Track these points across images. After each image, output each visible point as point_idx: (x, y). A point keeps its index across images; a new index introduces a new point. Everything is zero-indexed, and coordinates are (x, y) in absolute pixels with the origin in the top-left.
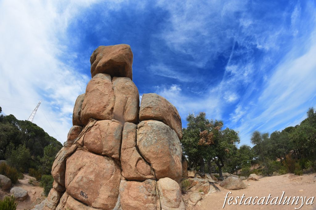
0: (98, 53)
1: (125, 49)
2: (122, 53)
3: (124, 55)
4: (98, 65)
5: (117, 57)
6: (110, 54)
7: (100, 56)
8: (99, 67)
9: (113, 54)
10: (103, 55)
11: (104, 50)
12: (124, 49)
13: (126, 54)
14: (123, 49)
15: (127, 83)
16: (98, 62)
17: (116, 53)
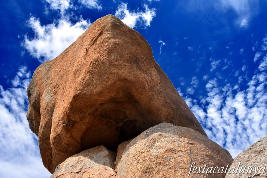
0: (40, 95)
1: (100, 34)
2: (95, 56)
3: (104, 58)
4: (52, 135)
5: (88, 78)
6: (70, 77)
7: (47, 103)
8: (58, 137)
9: (76, 73)
10: (55, 93)
11: (52, 75)
12: (96, 40)
13: (110, 51)
14: (94, 42)
15: (156, 144)
16: (49, 125)
17: (82, 65)
